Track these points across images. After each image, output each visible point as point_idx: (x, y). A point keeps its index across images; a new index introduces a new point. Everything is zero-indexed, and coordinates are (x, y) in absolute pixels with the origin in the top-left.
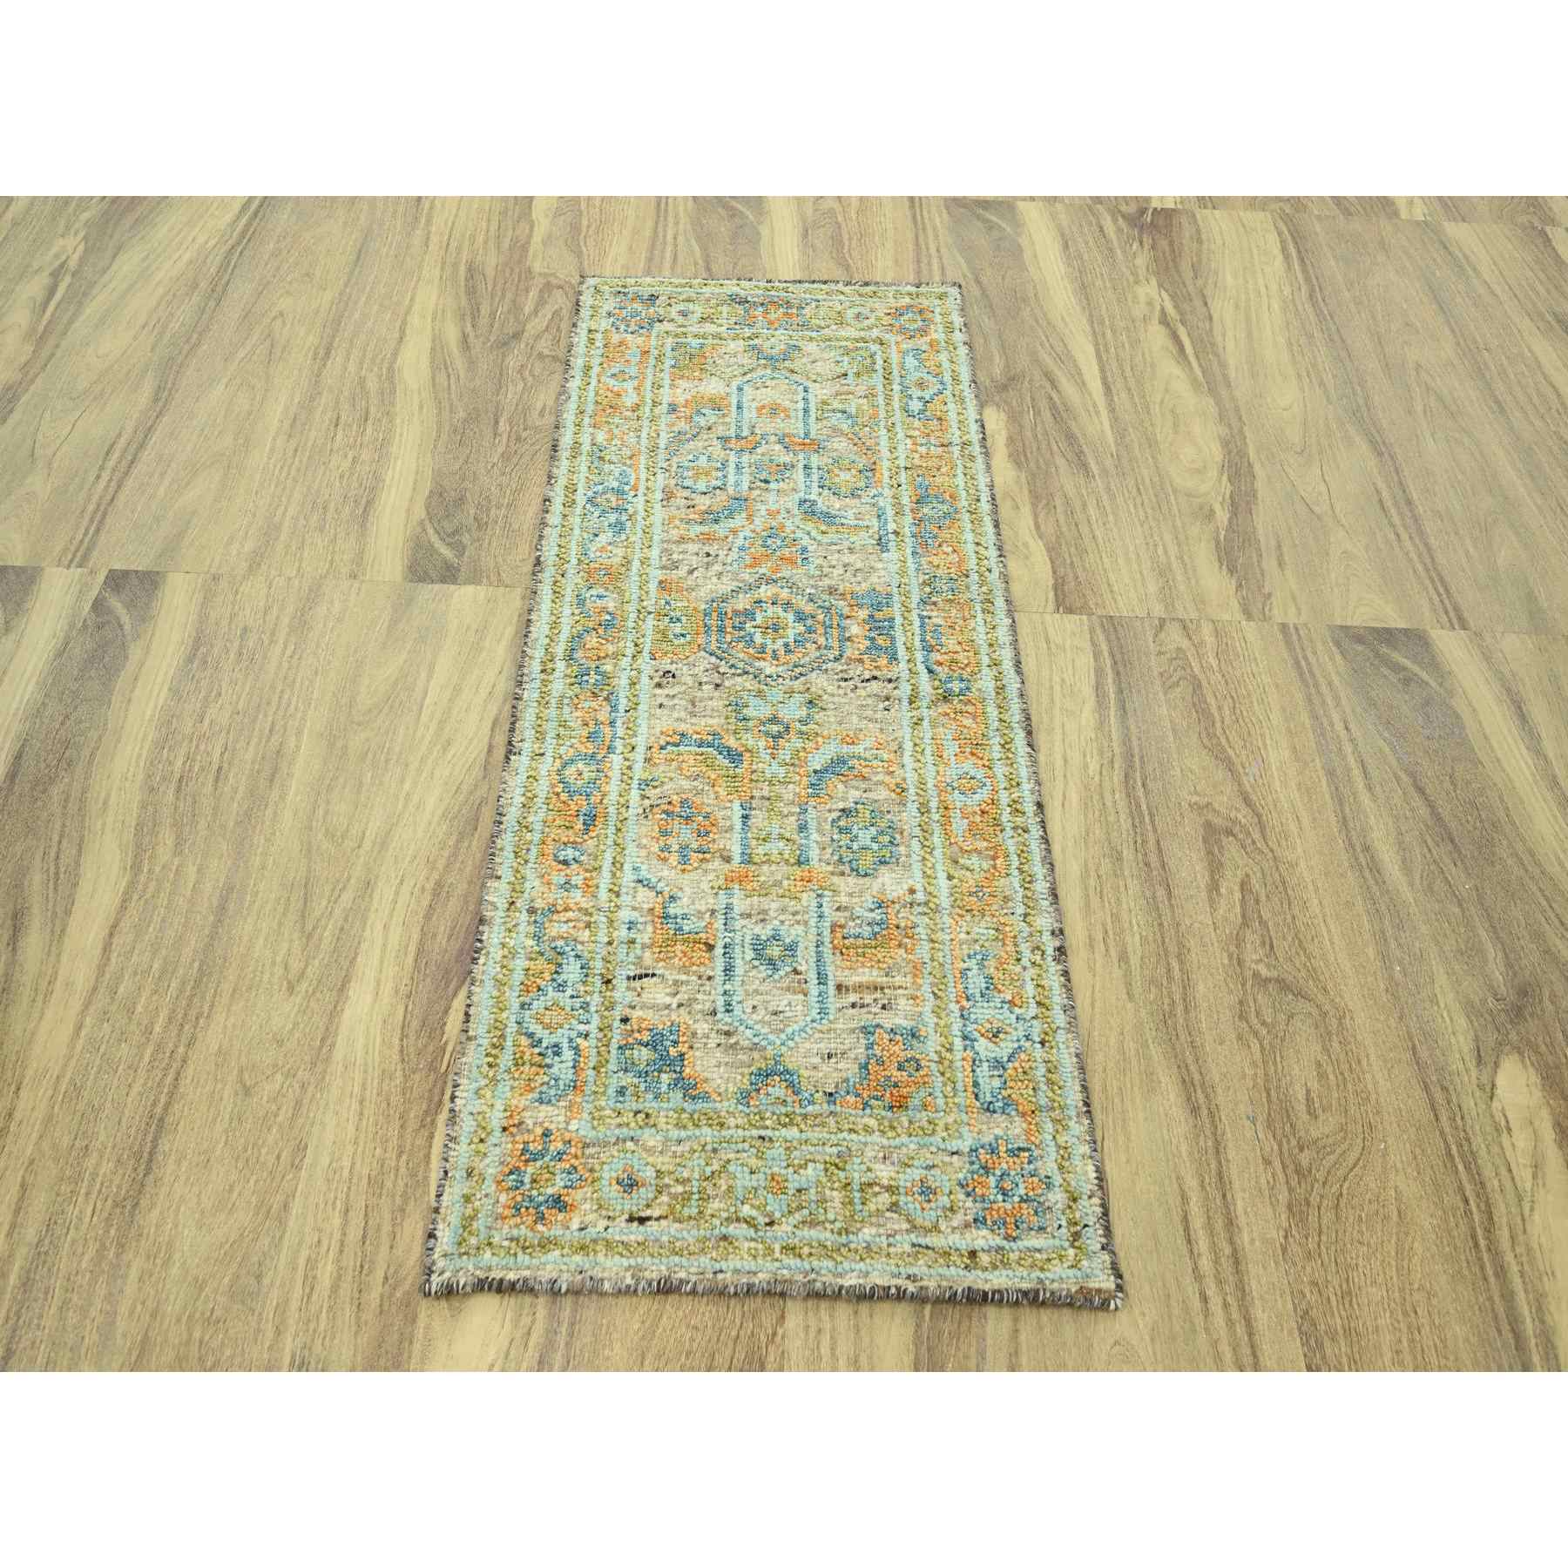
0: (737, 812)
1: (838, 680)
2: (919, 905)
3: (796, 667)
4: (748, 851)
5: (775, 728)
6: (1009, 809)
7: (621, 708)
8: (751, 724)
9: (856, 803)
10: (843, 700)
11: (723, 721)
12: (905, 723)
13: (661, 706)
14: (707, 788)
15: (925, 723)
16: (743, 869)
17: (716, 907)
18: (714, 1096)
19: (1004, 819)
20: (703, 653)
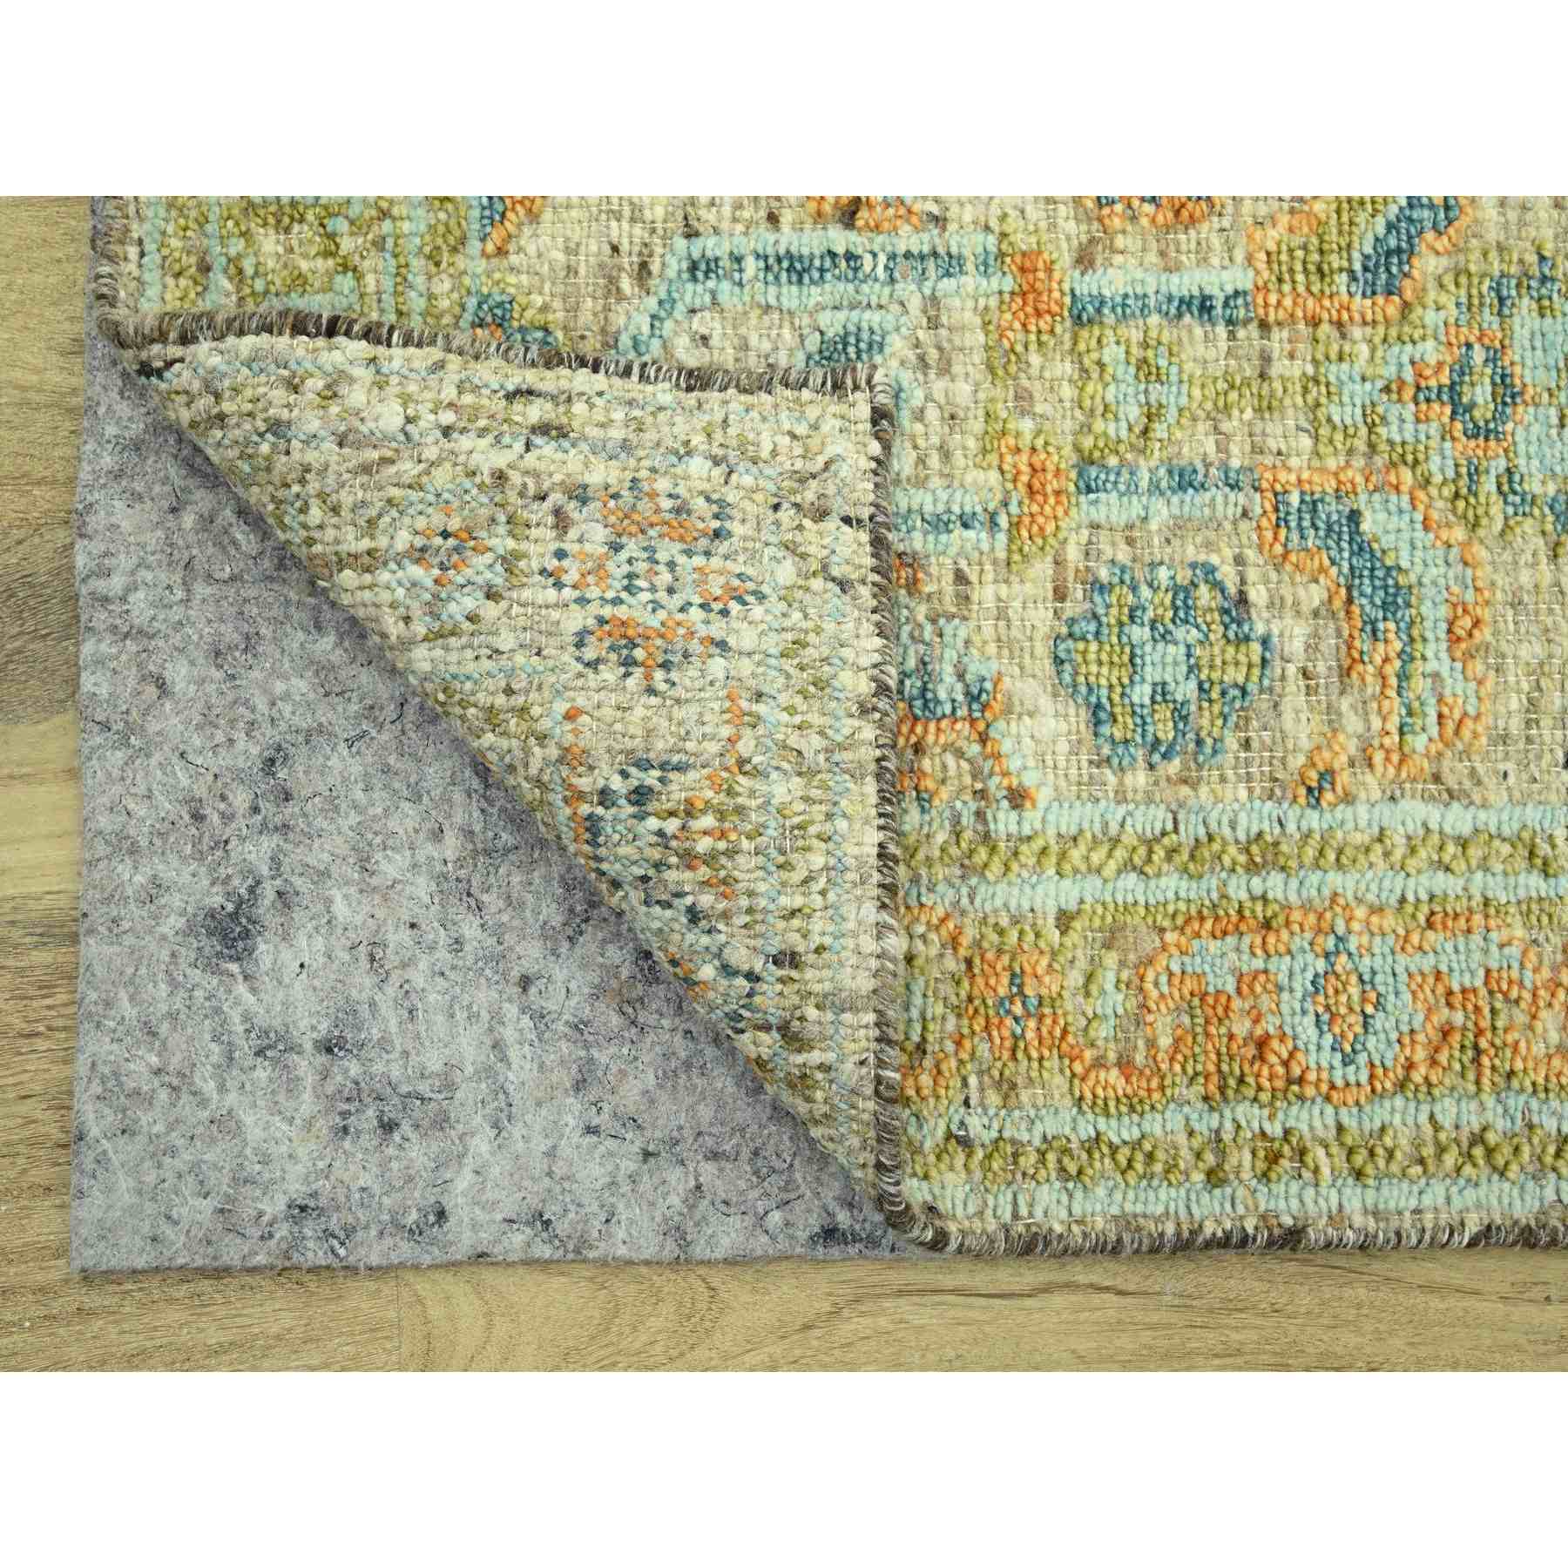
0: (1220, 279)
2: (980, 815)
4: (1110, 319)
5: (1481, 394)
6: (1275, 1129)
8: (1489, 318)
11: (1493, 235)
12: (1532, 815)
15: (1534, 883)
16: (1056, 297)
17: (952, 227)
18: (497, 235)
19: (1243, 1111)
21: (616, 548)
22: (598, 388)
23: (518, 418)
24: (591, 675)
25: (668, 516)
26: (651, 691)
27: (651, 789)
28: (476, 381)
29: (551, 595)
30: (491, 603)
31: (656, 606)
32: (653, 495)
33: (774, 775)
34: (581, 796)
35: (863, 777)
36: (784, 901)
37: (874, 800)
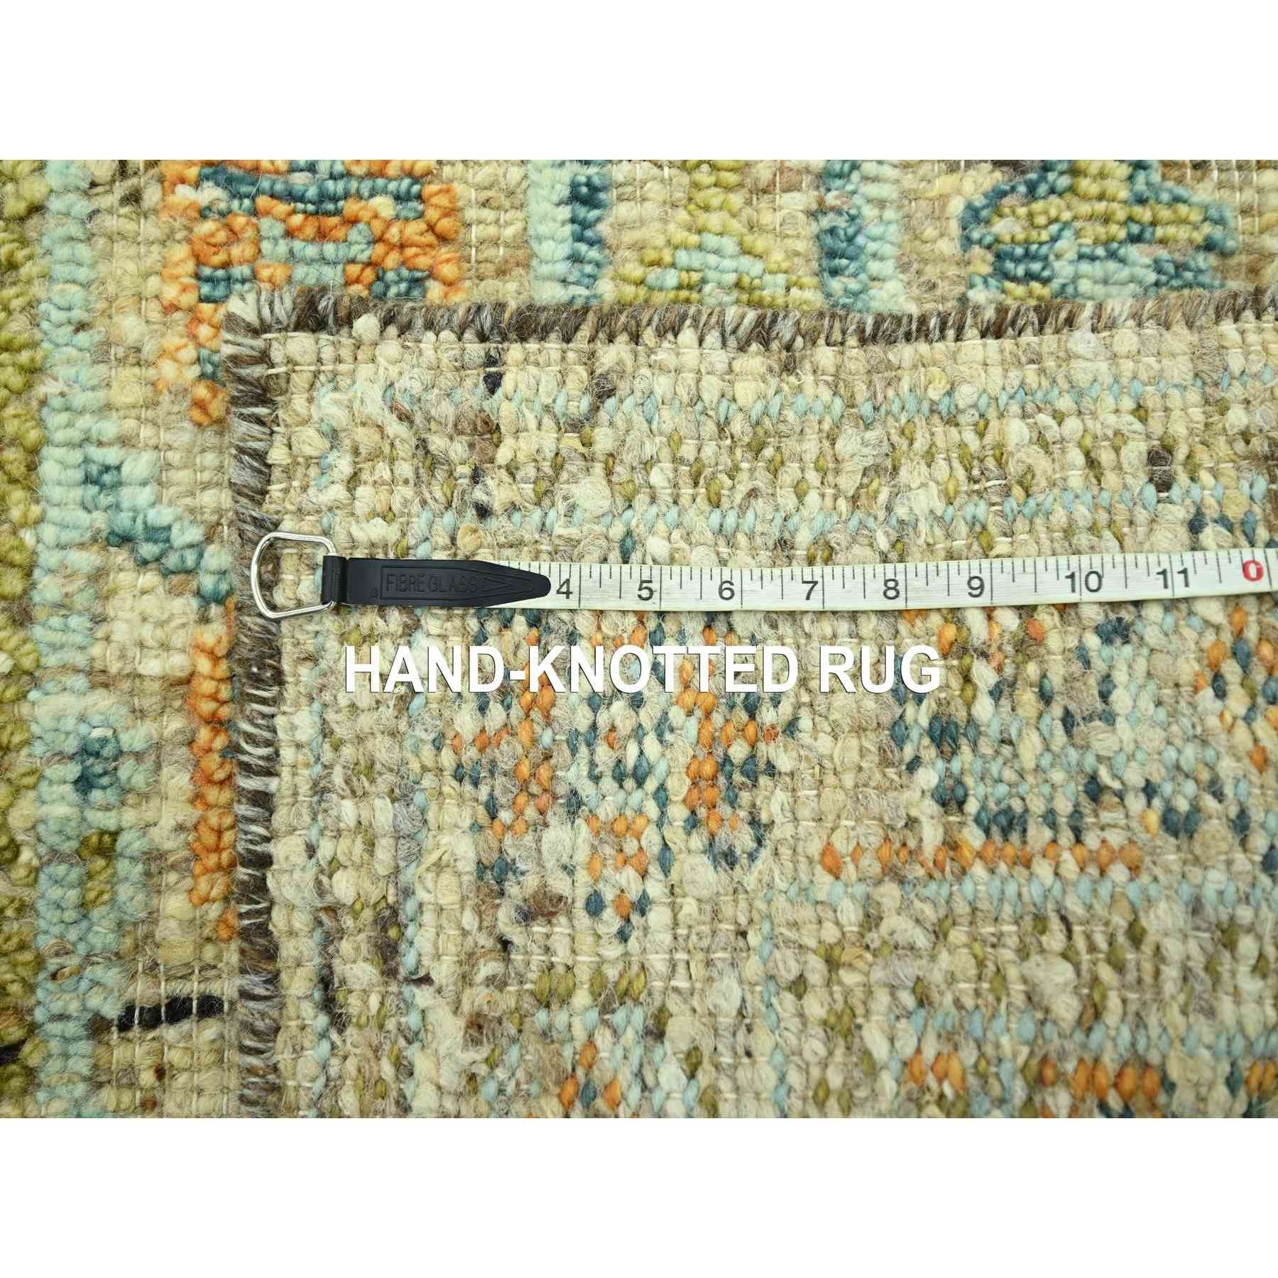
21: (574, 804)
22: (300, 857)
23: (374, 1001)
24: (777, 833)
25: (516, 712)
26: (791, 727)
27: (935, 718)
28: (319, 1085)
29: (658, 917)
30: (672, 1028)
31: (663, 727)
32: (484, 741)
33: (901, 512)
34: (951, 845)
35: (889, 366)
36: (1076, 478)
37: (923, 347)
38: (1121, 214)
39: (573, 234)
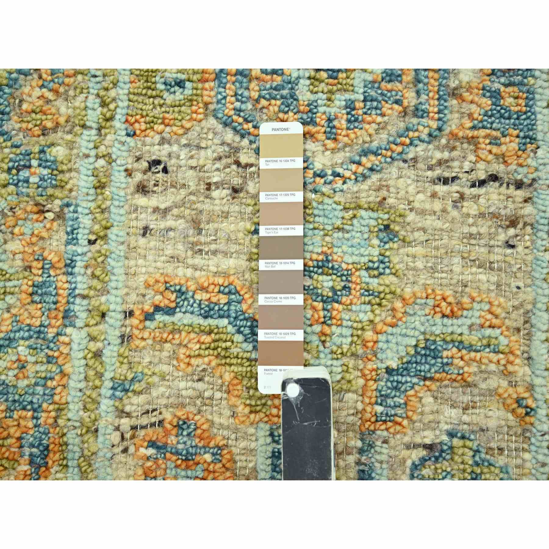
1: (434, 182)
3: (365, 153)
7: (83, 236)
9: (451, 435)
10: (439, 224)
13: (146, 231)
14: (218, 395)
20: (212, 121)
38: (469, 470)
39: (272, 469)
